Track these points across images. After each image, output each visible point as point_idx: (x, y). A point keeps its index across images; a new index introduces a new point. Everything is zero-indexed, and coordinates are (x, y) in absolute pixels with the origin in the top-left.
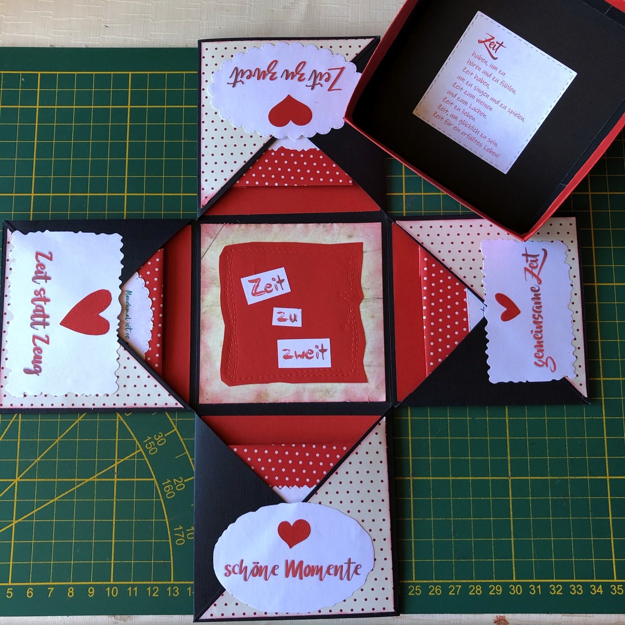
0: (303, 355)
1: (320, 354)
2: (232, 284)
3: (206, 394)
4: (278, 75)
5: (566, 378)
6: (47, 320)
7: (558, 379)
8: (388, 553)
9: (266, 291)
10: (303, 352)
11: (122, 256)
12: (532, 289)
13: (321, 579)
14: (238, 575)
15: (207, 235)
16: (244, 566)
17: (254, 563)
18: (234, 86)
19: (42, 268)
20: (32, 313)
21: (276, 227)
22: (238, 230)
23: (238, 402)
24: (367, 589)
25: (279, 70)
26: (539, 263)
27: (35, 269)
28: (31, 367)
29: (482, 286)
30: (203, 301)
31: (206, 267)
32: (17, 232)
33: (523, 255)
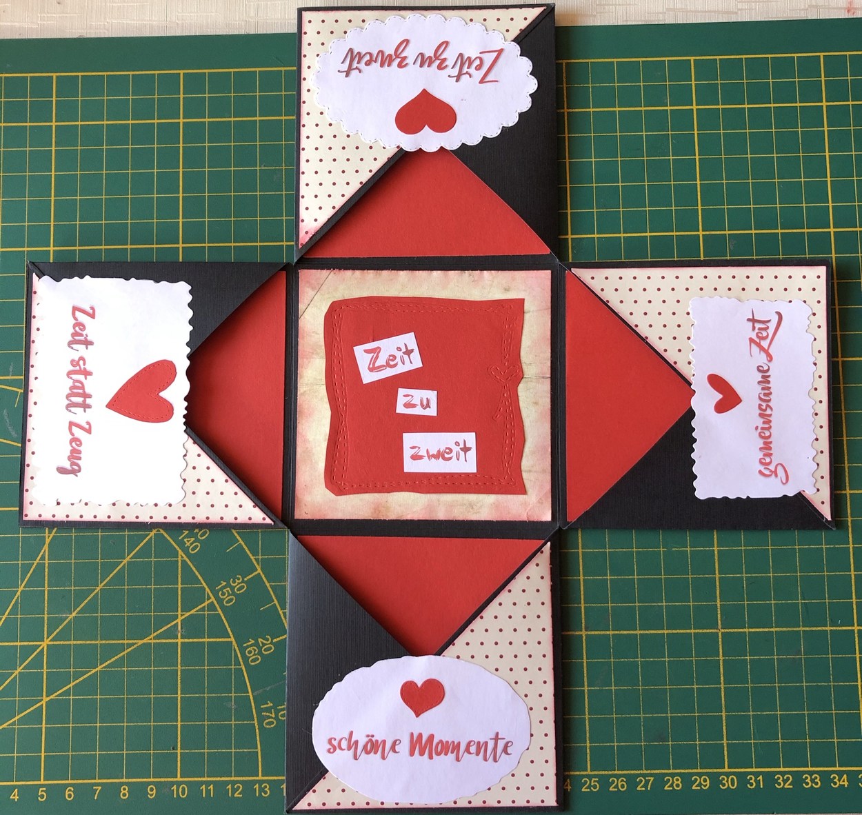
0: (439, 455)
1: (462, 453)
2: (342, 355)
3: (304, 507)
4: (410, 60)
5: (802, 492)
6: (88, 401)
7: (791, 495)
8: (550, 727)
9: (388, 365)
10: (439, 451)
11: (190, 313)
12: (759, 369)
13: (458, 759)
14: (346, 751)
15: (307, 285)
16: (353, 740)
17: (368, 736)
18: (347, 76)
19: (80, 329)
20: (68, 391)
21: (403, 275)
22: (350, 278)
23: (348, 518)
24: (520, 774)
25: (411, 53)
26: (771, 331)
27: (72, 331)
28: (67, 465)
29: (689, 363)
30: (301, 378)
31: (306, 329)
32: (46, 278)
33: (749, 320)
